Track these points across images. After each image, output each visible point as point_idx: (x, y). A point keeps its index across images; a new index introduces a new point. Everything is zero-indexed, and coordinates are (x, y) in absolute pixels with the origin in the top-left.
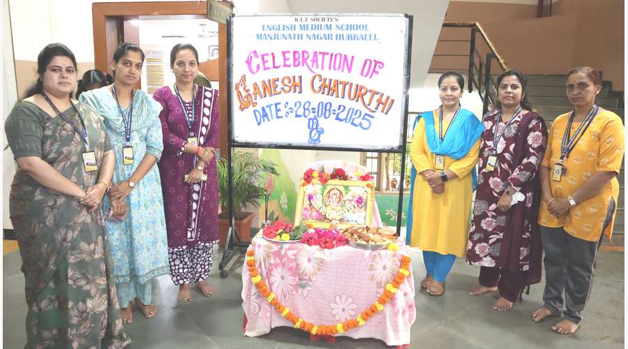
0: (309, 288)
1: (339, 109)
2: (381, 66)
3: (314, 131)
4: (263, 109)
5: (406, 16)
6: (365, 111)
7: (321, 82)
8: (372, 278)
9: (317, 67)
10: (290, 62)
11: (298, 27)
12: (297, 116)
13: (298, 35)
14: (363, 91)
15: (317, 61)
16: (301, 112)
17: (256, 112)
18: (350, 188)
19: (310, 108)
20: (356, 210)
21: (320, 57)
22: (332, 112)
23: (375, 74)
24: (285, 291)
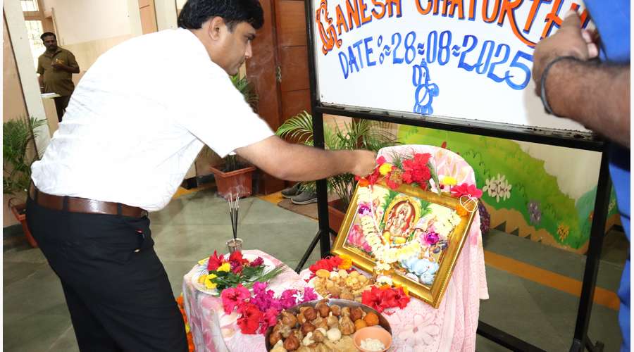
1: (465, 44)
3: (423, 90)
4: (350, 49)
6: (517, 45)
12: (397, 61)
16: (401, 53)
17: (342, 55)
18: (430, 206)
19: (415, 45)
22: (451, 52)
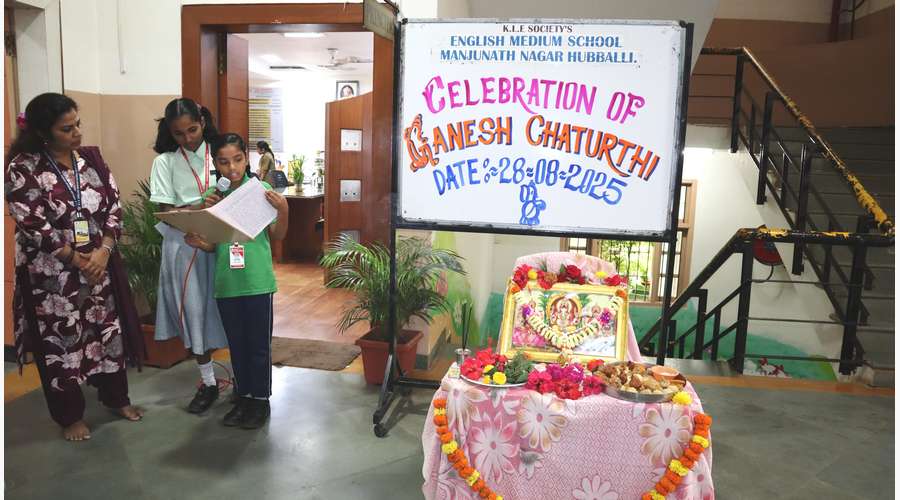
0: (537, 464)
1: (570, 171)
2: (640, 103)
3: (531, 205)
4: (449, 168)
5: (682, 24)
6: (612, 174)
7: (544, 128)
8: (647, 450)
9: (537, 104)
10: (494, 95)
11: (507, 40)
12: (503, 181)
13: (508, 52)
14: (610, 142)
15: (537, 95)
16: (509, 174)
17: (438, 174)
18: (588, 297)
19: (525, 169)
20: (600, 333)
21: (542, 88)
22: (559, 176)
23: (629, 116)
24: (497, 466)
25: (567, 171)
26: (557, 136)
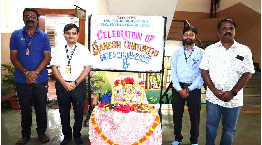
0: (117, 129)
1: (136, 55)
2: (153, 37)
3: (126, 64)
4: (104, 55)
5: (164, 17)
6: (147, 56)
7: (129, 44)
8: (144, 125)
9: (127, 38)
10: (116, 35)
11: (119, 21)
12: (118, 58)
13: (119, 24)
14: (146, 48)
15: (127, 35)
16: (120, 56)
17: (101, 56)
19: (124, 55)
21: (128, 33)
22: (133, 56)
23: (151, 41)
24: (107, 131)
25: (135, 55)
26: (132, 46)
